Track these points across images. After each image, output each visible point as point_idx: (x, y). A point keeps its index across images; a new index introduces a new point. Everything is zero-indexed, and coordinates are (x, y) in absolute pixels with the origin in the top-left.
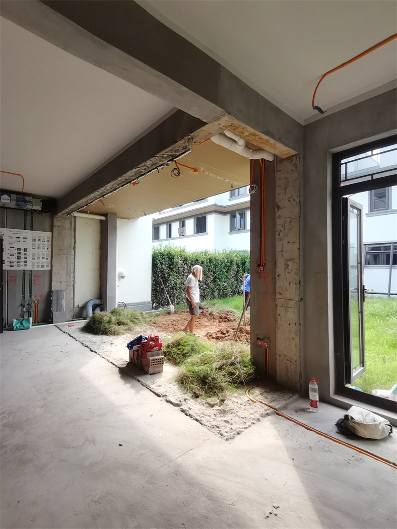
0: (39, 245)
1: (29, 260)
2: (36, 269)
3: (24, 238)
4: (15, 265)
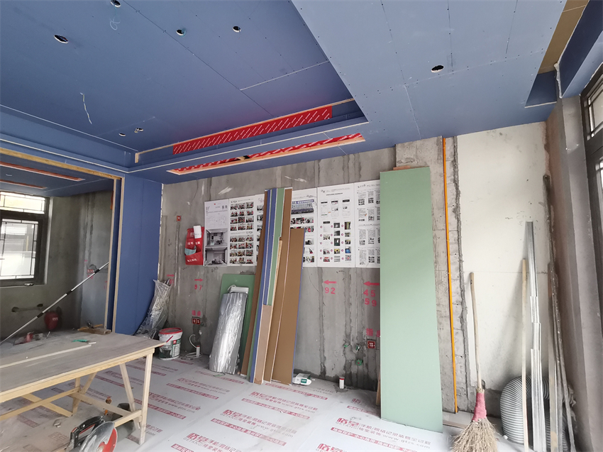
0: (371, 211)
1: (355, 246)
2: (368, 265)
3: (344, 201)
4: (332, 258)
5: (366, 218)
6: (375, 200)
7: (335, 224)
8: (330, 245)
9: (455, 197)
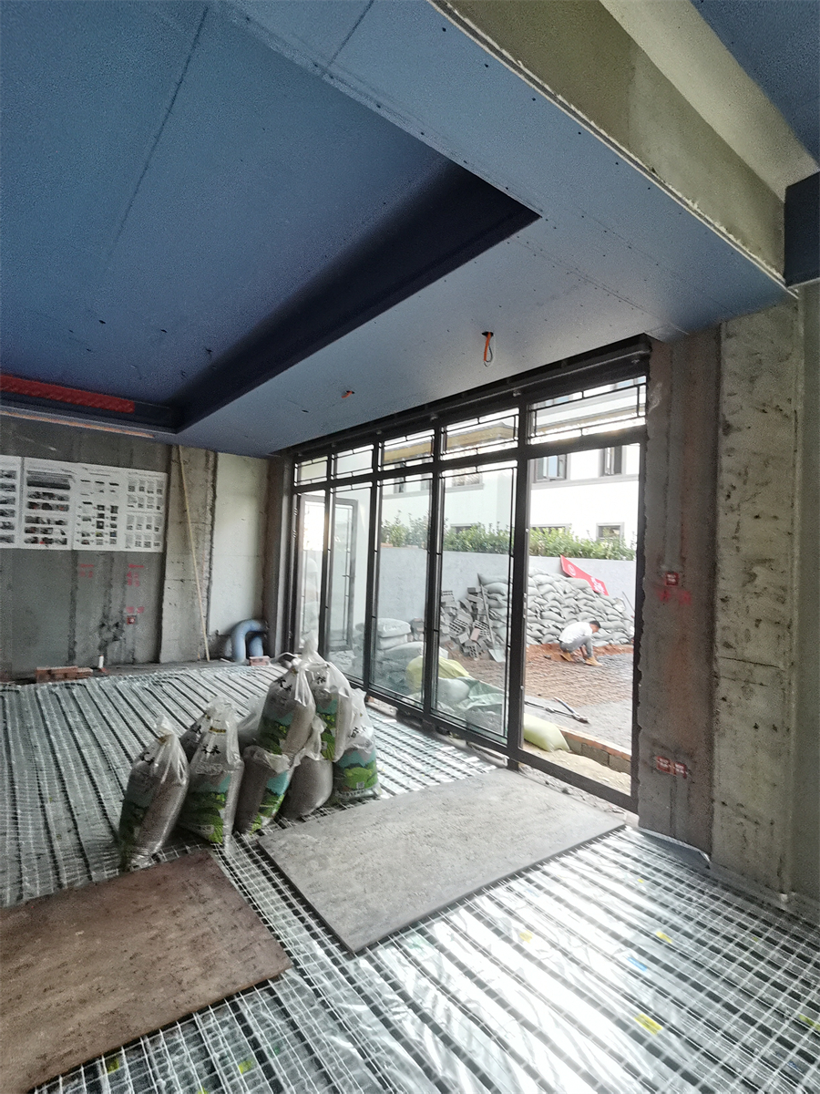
1: (121, 530)
2: (134, 549)
3: (111, 484)
4: (92, 541)
5: (136, 505)
6: (146, 490)
7: (99, 506)
8: (91, 528)
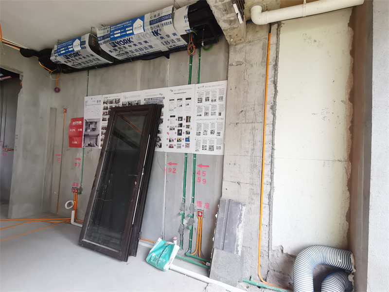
0: (207, 108)
1: (193, 136)
2: (201, 152)
3: (187, 99)
4: (175, 145)
5: (203, 114)
6: (210, 100)
7: (179, 118)
8: (174, 135)
9: (273, 95)
